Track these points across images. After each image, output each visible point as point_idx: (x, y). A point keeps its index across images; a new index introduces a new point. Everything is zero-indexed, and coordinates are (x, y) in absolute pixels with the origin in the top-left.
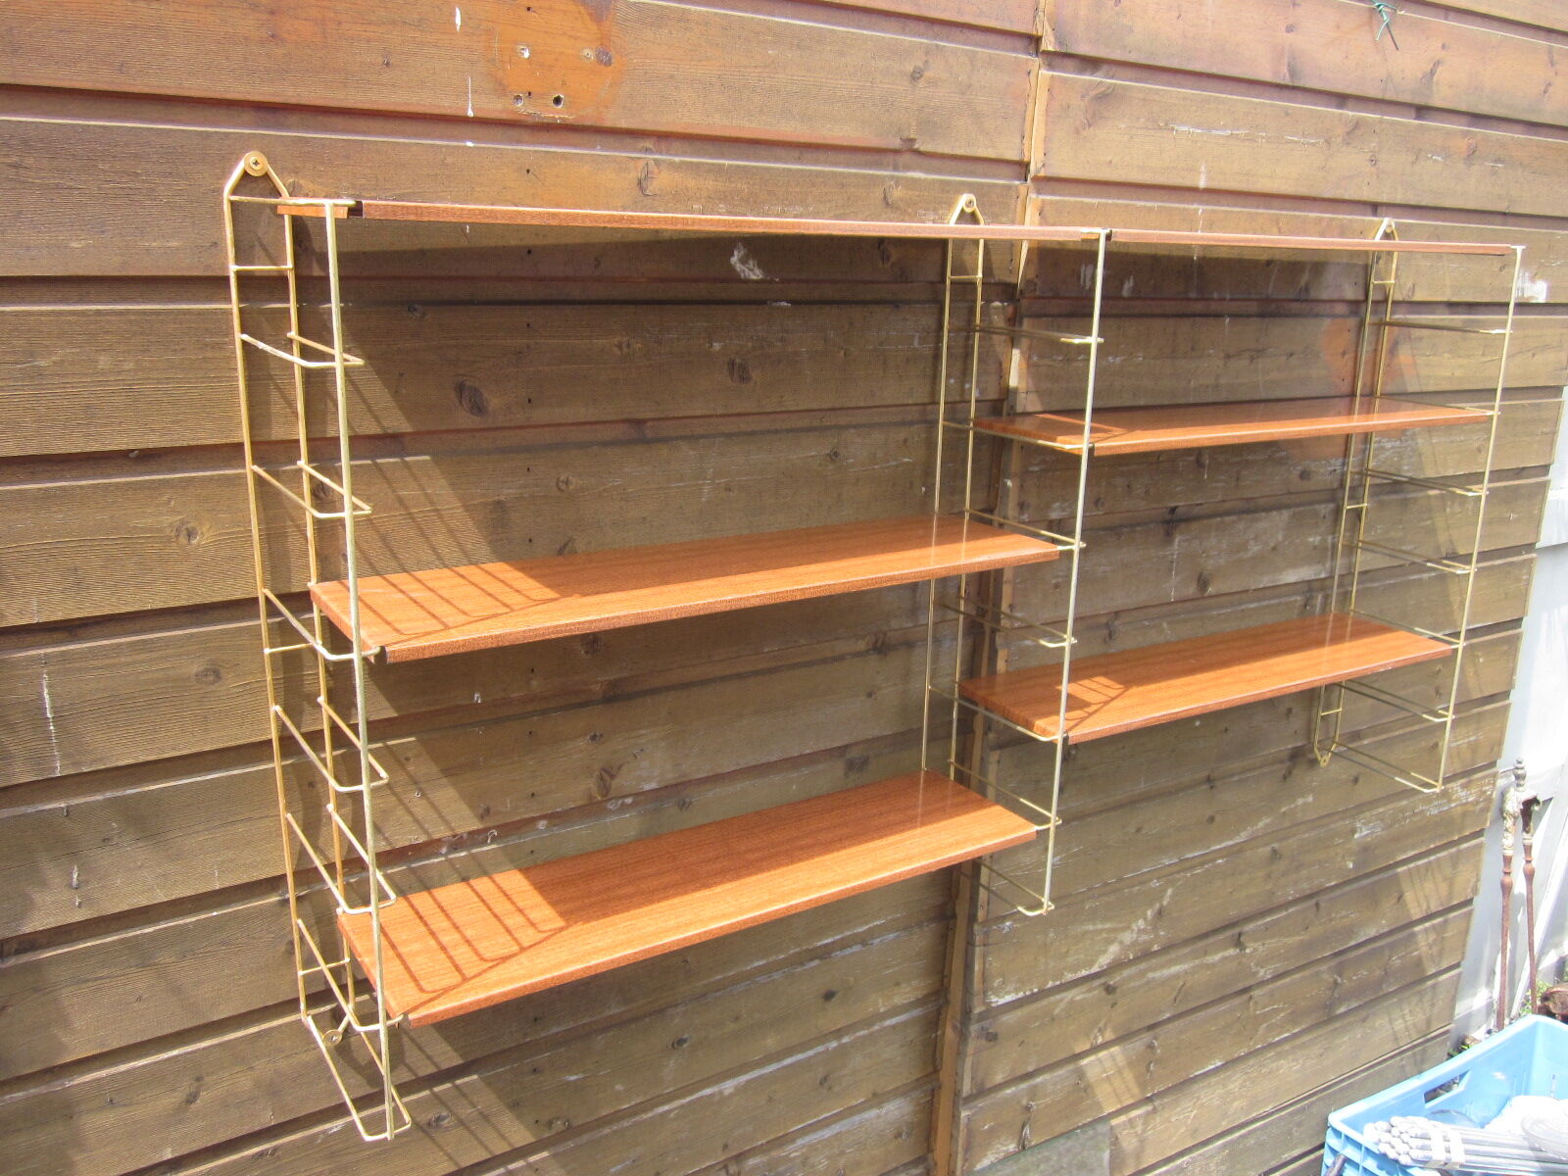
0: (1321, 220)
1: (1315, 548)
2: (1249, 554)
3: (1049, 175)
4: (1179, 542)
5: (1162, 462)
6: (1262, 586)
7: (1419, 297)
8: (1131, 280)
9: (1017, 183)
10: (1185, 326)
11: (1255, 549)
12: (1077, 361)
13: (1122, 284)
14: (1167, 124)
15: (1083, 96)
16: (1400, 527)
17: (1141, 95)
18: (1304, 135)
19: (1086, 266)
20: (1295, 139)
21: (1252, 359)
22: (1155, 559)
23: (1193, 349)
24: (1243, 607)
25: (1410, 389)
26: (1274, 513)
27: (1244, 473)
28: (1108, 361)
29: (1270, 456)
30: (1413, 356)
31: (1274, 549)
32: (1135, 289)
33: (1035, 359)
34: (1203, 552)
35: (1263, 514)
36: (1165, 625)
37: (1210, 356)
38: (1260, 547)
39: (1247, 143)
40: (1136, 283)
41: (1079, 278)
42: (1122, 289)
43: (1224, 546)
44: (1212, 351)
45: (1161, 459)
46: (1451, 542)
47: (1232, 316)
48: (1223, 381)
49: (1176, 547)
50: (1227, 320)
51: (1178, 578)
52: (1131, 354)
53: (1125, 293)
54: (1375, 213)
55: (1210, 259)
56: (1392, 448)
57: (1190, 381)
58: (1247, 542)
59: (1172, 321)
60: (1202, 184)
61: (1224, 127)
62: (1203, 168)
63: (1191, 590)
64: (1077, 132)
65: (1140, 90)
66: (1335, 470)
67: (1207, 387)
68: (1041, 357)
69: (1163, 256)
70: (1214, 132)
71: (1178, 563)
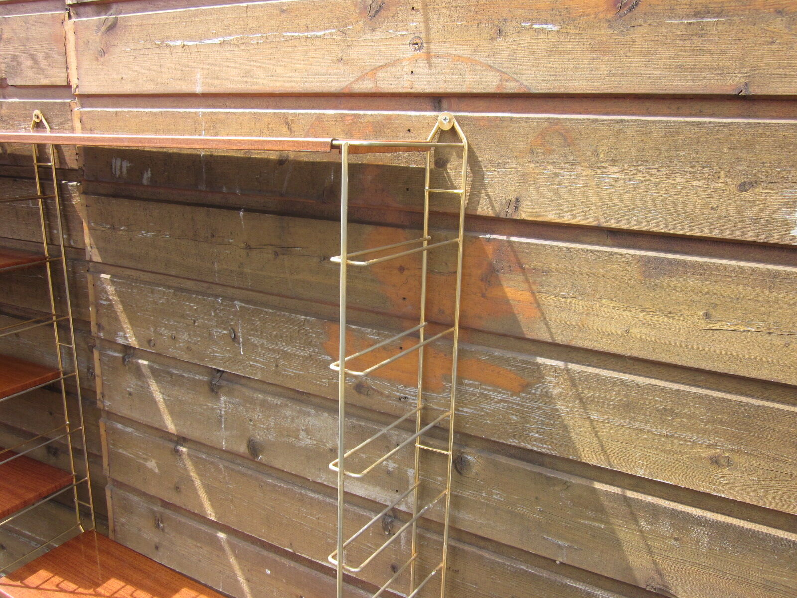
0: (343, 117)
1: (388, 473)
2: (302, 443)
3: (81, 93)
4: (225, 402)
5: (198, 327)
6: (319, 481)
7: (527, 213)
8: (150, 172)
9: (69, 100)
10: (201, 214)
11: (309, 441)
12: (121, 230)
13: (142, 174)
14: (162, 42)
15: (97, 33)
16: (539, 508)
17: (137, 23)
18: (308, 29)
19: (116, 159)
20: (297, 34)
21: (277, 254)
22: (205, 407)
23: (213, 236)
24: (303, 492)
25: (529, 335)
26: (326, 414)
27: (282, 362)
28: (142, 234)
29: (311, 356)
30: (533, 292)
31: (331, 450)
32: (152, 180)
33: (92, 224)
34: (251, 420)
35: (313, 411)
36: (221, 466)
37: (230, 244)
38: (315, 442)
39: (242, 47)
40: (152, 174)
41: (111, 169)
42: (143, 178)
43: (272, 423)
44: (231, 241)
45: (196, 324)
46: (659, 573)
47: (248, 210)
48: (247, 270)
49: (222, 405)
50: (241, 213)
51: (228, 433)
52: (160, 231)
53: (145, 182)
54: (438, 107)
55: (217, 157)
56: (501, 401)
57: (213, 263)
58: (298, 430)
59: (188, 208)
60: (199, 89)
61: (216, 36)
62: (199, 76)
63: (243, 449)
64: (97, 59)
65: (137, 19)
66: (406, 398)
67: (231, 271)
68: (96, 223)
69: (174, 154)
70: (207, 42)
71: (226, 419)
